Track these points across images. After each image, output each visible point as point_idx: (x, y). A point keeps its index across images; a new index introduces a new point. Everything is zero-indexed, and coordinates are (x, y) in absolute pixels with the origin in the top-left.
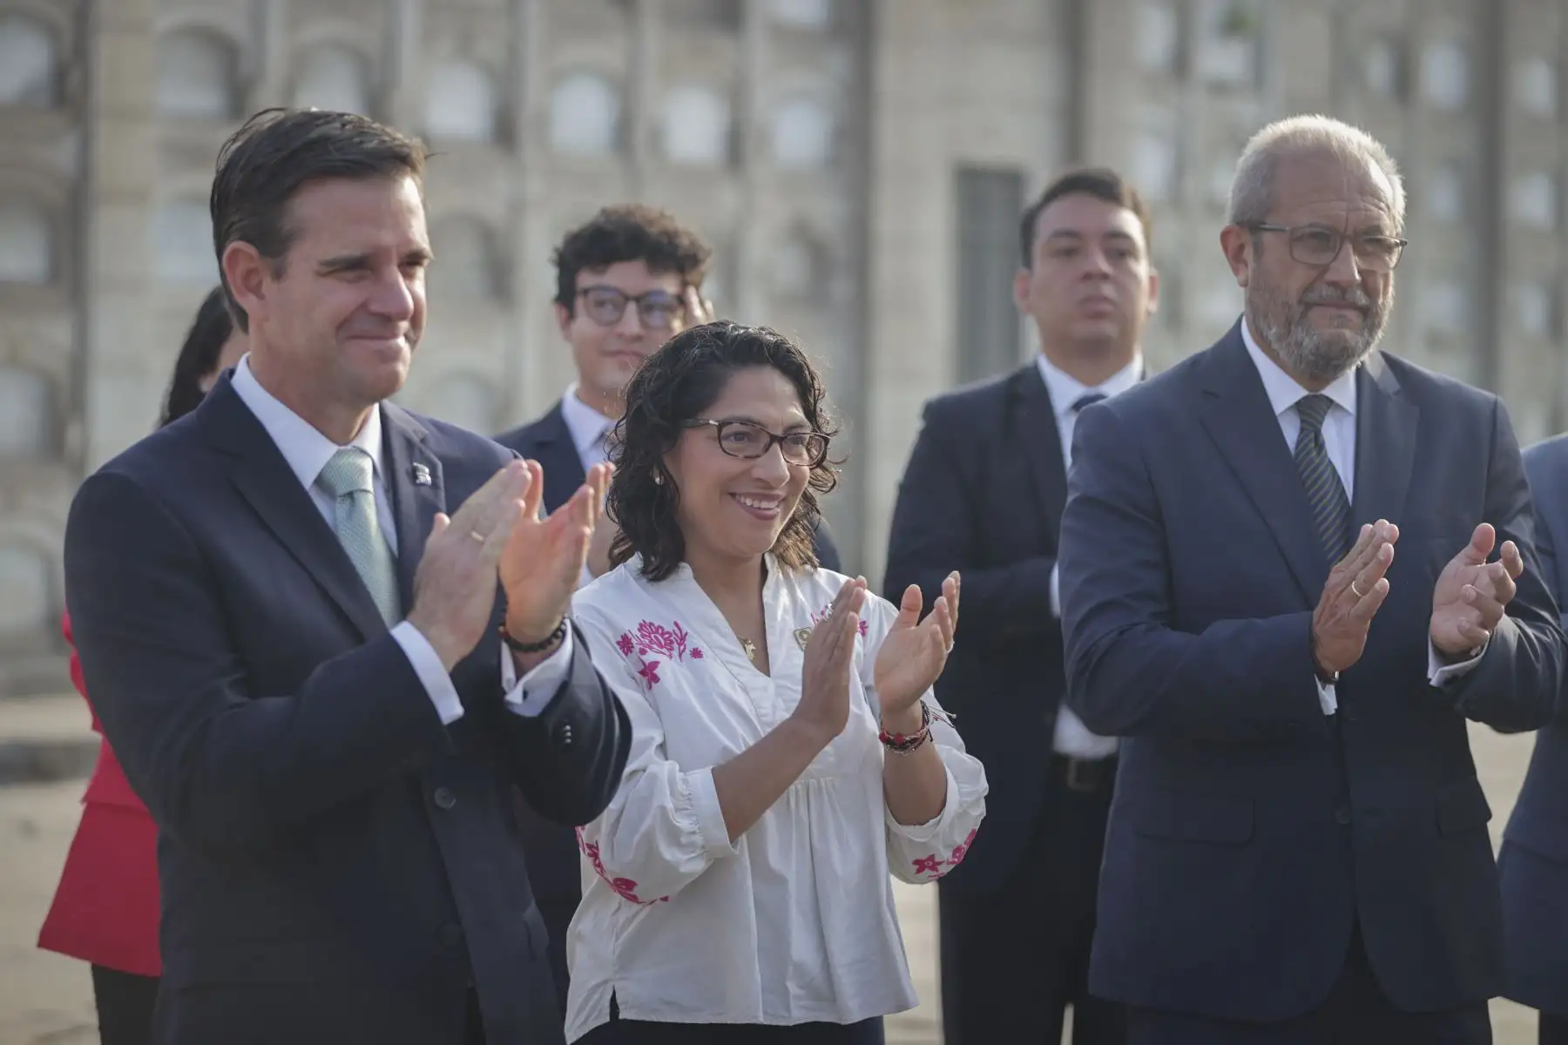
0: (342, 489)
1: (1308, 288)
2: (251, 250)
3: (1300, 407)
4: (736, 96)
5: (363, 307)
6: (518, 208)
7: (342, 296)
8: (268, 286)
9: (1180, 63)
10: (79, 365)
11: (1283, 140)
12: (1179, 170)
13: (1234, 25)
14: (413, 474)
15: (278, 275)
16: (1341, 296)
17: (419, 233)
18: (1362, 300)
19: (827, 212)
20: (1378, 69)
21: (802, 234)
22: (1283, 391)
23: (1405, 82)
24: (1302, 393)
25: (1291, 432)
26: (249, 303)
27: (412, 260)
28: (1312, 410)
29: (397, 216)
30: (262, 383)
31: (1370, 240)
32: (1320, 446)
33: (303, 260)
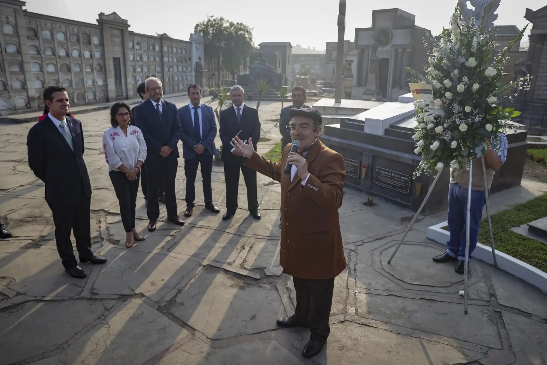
0: (62, 127)
1: (154, 94)
2: (48, 100)
3: (156, 105)
4: (91, 52)
5: (62, 105)
6: (70, 63)
7: (60, 104)
8: (51, 104)
9: (133, 47)
10: (25, 80)
11: (148, 81)
12: (134, 57)
13: (138, 44)
14: (71, 125)
15: (52, 103)
16: (157, 94)
17: (67, 96)
18: (160, 93)
19: (101, 62)
20: (151, 48)
21: (99, 64)
22: (154, 104)
23: (154, 49)
24: (156, 103)
25: (156, 107)
26: (49, 106)
27: (67, 100)
28: (158, 105)
29: (64, 95)
30: (52, 116)
31: (159, 88)
32: (159, 108)
33: (54, 100)
